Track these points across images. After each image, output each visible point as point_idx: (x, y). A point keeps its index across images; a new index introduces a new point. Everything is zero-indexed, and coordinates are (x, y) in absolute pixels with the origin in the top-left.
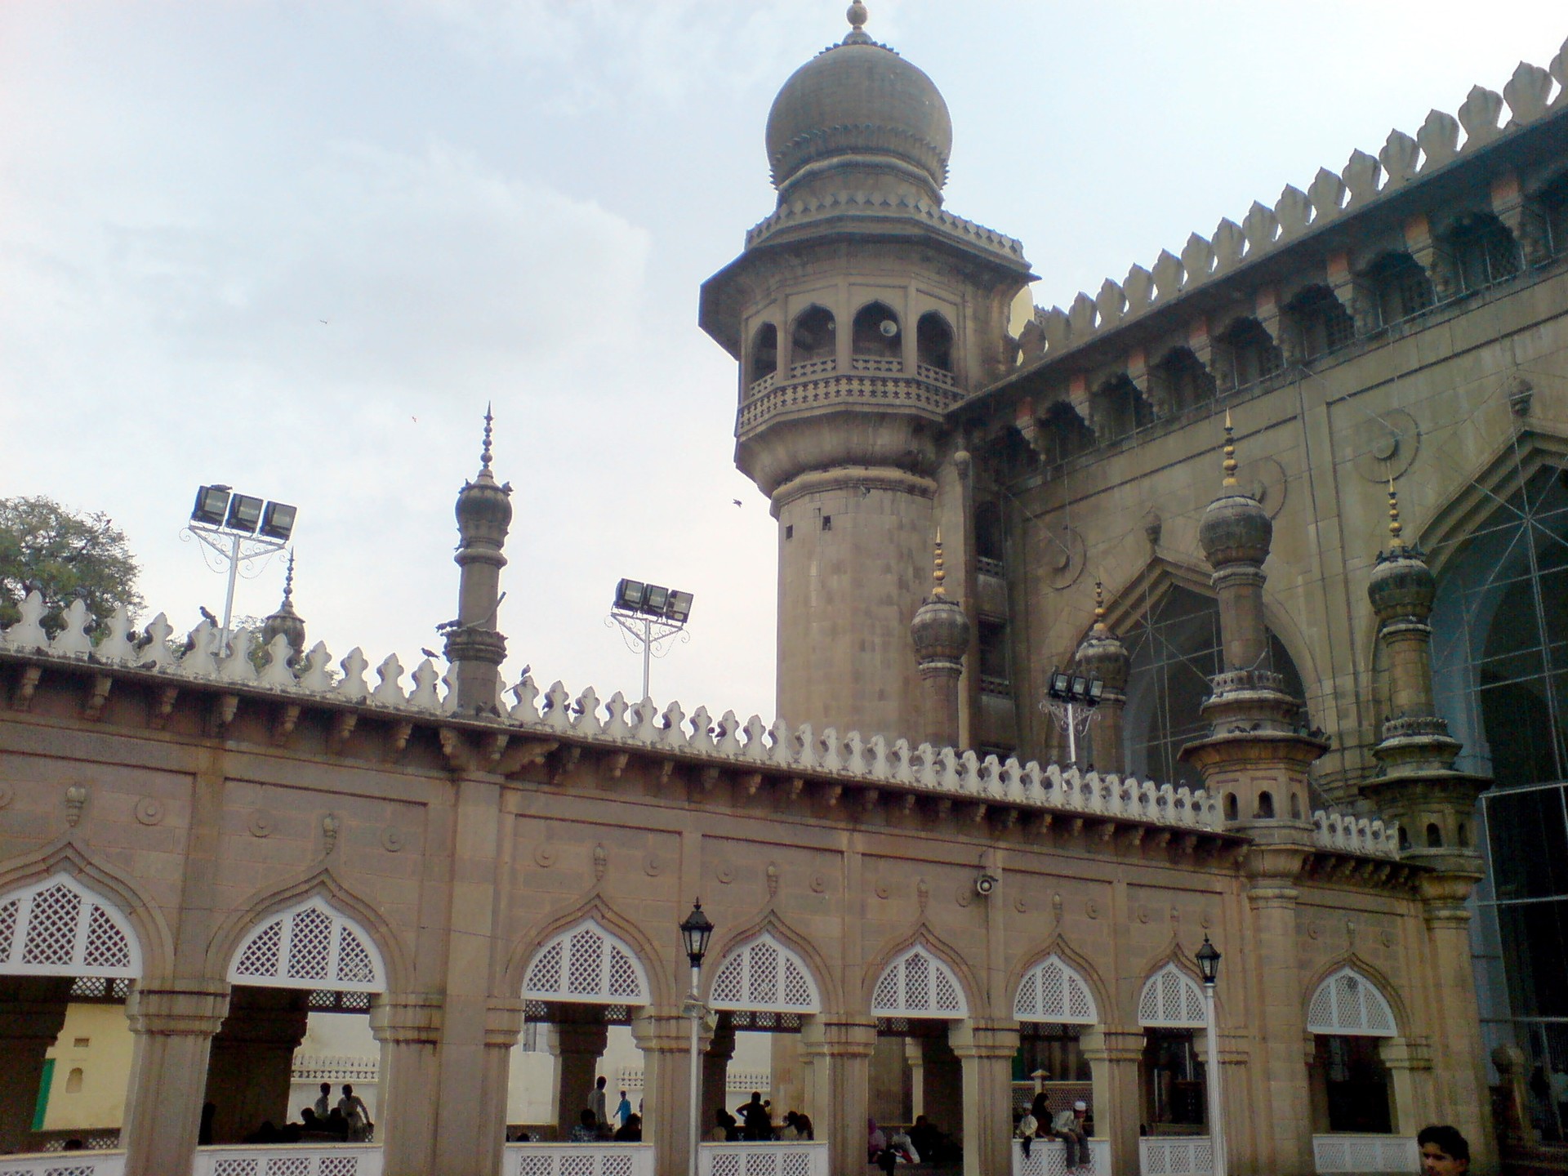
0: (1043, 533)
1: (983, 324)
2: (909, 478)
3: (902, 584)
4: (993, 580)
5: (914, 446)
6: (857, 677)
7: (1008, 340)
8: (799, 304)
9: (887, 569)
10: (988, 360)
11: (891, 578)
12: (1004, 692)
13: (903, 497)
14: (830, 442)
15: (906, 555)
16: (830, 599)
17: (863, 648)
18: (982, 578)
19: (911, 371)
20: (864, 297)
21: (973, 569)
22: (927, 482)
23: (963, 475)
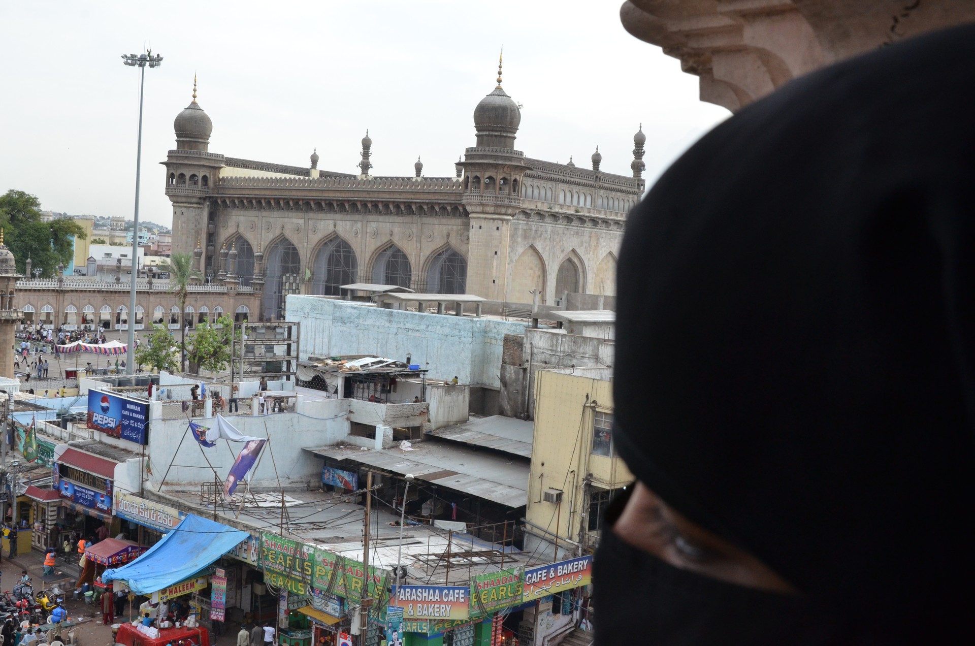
0: (221, 218)
1: (214, 175)
2: (199, 206)
3: (196, 226)
4: (212, 226)
5: (199, 201)
6: (187, 243)
7: (219, 178)
8: (179, 172)
9: (193, 223)
10: (215, 182)
11: (194, 225)
12: (212, 245)
13: (197, 209)
14: (184, 200)
15: (197, 220)
16: (182, 228)
17: (188, 237)
18: (210, 226)
19: (200, 189)
20: (191, 173)
21: (209, 224)
22: (201, 206)
23: (208, 207)
